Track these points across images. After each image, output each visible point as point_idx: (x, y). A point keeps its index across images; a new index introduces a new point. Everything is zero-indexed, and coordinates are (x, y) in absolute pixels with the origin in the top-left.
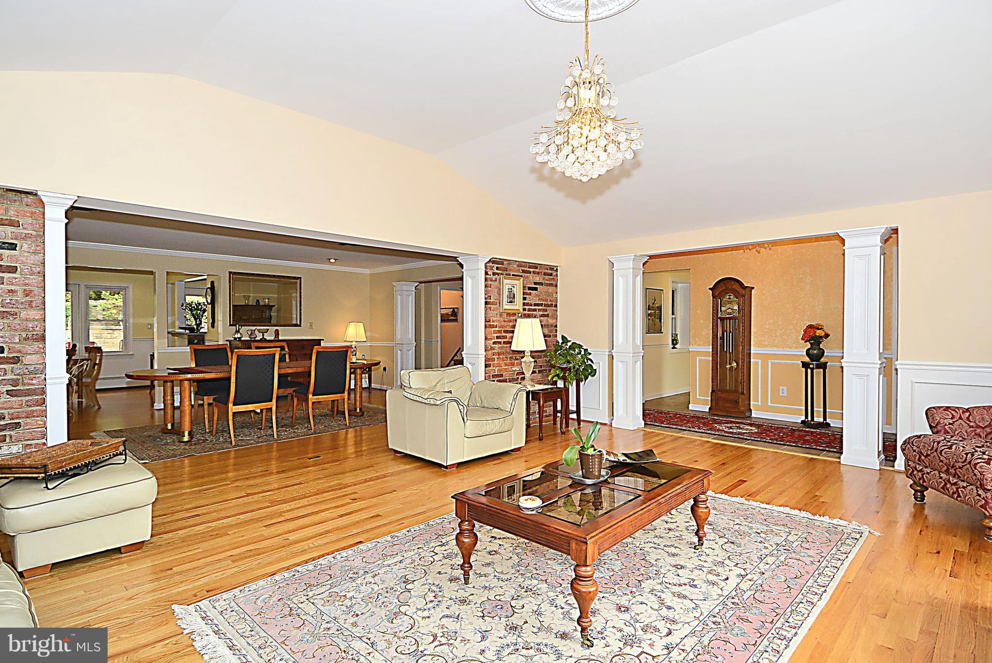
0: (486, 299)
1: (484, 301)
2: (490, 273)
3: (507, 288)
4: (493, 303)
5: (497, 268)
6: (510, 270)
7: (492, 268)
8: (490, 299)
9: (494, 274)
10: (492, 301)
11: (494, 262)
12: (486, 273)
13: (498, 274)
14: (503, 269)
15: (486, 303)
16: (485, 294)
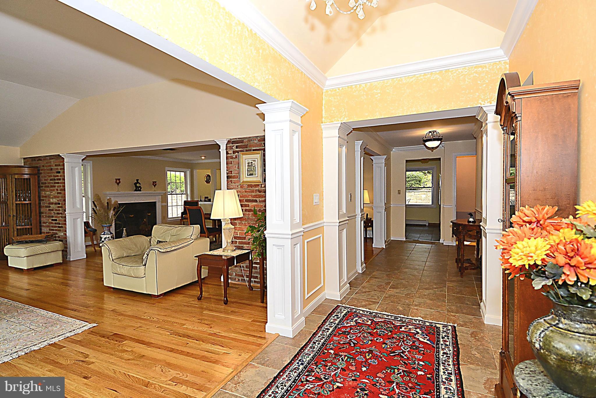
0: (227, 173)
1: (226, 175)
2: (231, 152)
3: (247, 162)
4: (234, 177)
5: (237, 147)
6: (250, 146)
7: (231, 148)
8: (232, 174)
9: (234, 152)
10: (233, 175)
11: (233, 142)
12: (227, 153)
13: (238, 152)
14: (244, 146)
15: (228, 177)
16: (227, 170)
